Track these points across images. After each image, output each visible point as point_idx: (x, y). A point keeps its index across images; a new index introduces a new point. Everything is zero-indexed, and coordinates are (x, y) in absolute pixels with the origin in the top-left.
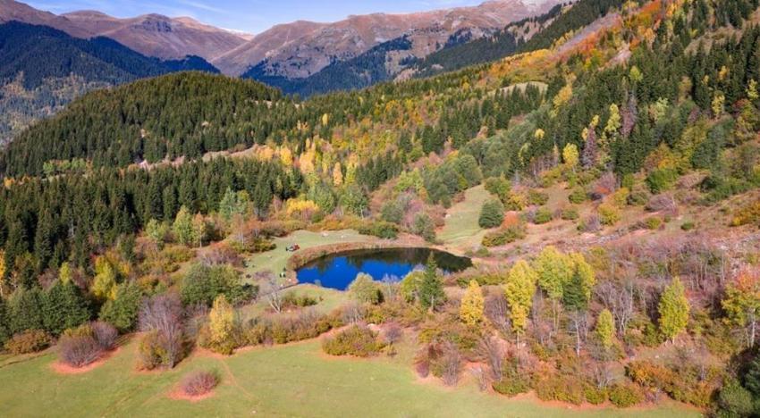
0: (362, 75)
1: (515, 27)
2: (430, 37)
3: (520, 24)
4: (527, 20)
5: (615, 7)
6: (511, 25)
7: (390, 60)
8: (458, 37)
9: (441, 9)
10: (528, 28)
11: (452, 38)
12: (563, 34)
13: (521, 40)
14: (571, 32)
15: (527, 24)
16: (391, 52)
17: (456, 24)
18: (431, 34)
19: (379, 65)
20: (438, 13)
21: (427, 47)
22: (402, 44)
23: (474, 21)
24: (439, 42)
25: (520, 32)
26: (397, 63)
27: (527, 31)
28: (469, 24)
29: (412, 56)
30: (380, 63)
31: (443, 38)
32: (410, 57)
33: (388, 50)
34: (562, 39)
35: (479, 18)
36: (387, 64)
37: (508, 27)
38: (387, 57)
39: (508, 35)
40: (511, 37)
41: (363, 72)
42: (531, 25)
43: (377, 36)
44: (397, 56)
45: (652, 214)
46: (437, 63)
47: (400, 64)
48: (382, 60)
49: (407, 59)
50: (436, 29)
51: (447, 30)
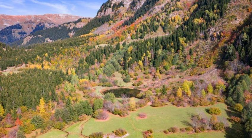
0: (3, 37)
1: (66, 24)
2: (29, 25)
3: (68, 23)
4: (70, 22)
5: (106, 22)
6: (65, 23)
7: (14, 32)
8: (40, 25)
9: (29, 15)
10: (71, 25)
11: (37, 26)
12: (93, 29)
13: (69, 28)
14: (95, 28)
15: (70, 24)
16: (14, 29)
17: (38, 21)
18: (29, 24)
19: (10, 34)
20: (28, 16)
21: (28, 28)
22: (18, 27)
23: (44, 20)
24: (33, 27)
25: (69, 26)
26: (17, 33)
27: (71, 26)
28: (42, 21)
29: (23, 31)
30: (10, 33)
31: (34, 26)
32: (22, 32)
33: (13, 29)
34: (93, 30)
35: (46, 20)
36: (13, 34)
37: (64, 24)
38: (13, 31)
39: (64, 27)
40: (66, 27)
41: (4, 37)
42: (72, 24)
43: (5, 23)
44: (17, 31)
45: (169, 75)
46: (40, 35)
47: (18, 34)
48: (11, 33)
49: (21, 32)
50: (31, 22)
51: (35, 23)
